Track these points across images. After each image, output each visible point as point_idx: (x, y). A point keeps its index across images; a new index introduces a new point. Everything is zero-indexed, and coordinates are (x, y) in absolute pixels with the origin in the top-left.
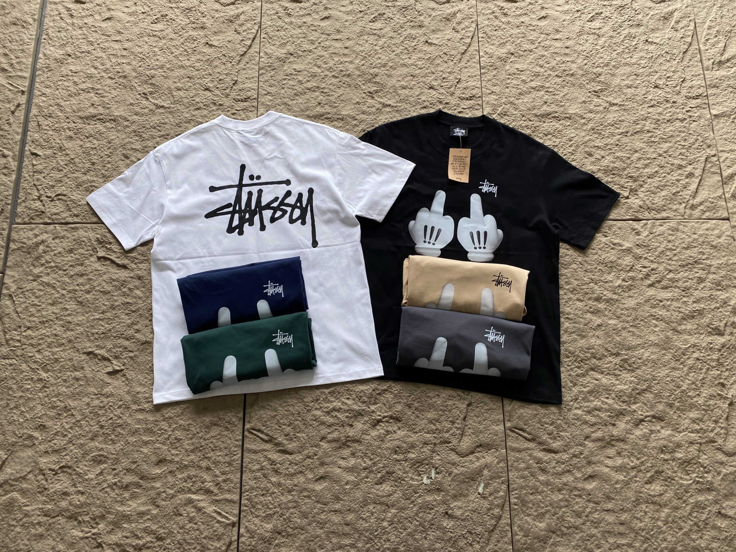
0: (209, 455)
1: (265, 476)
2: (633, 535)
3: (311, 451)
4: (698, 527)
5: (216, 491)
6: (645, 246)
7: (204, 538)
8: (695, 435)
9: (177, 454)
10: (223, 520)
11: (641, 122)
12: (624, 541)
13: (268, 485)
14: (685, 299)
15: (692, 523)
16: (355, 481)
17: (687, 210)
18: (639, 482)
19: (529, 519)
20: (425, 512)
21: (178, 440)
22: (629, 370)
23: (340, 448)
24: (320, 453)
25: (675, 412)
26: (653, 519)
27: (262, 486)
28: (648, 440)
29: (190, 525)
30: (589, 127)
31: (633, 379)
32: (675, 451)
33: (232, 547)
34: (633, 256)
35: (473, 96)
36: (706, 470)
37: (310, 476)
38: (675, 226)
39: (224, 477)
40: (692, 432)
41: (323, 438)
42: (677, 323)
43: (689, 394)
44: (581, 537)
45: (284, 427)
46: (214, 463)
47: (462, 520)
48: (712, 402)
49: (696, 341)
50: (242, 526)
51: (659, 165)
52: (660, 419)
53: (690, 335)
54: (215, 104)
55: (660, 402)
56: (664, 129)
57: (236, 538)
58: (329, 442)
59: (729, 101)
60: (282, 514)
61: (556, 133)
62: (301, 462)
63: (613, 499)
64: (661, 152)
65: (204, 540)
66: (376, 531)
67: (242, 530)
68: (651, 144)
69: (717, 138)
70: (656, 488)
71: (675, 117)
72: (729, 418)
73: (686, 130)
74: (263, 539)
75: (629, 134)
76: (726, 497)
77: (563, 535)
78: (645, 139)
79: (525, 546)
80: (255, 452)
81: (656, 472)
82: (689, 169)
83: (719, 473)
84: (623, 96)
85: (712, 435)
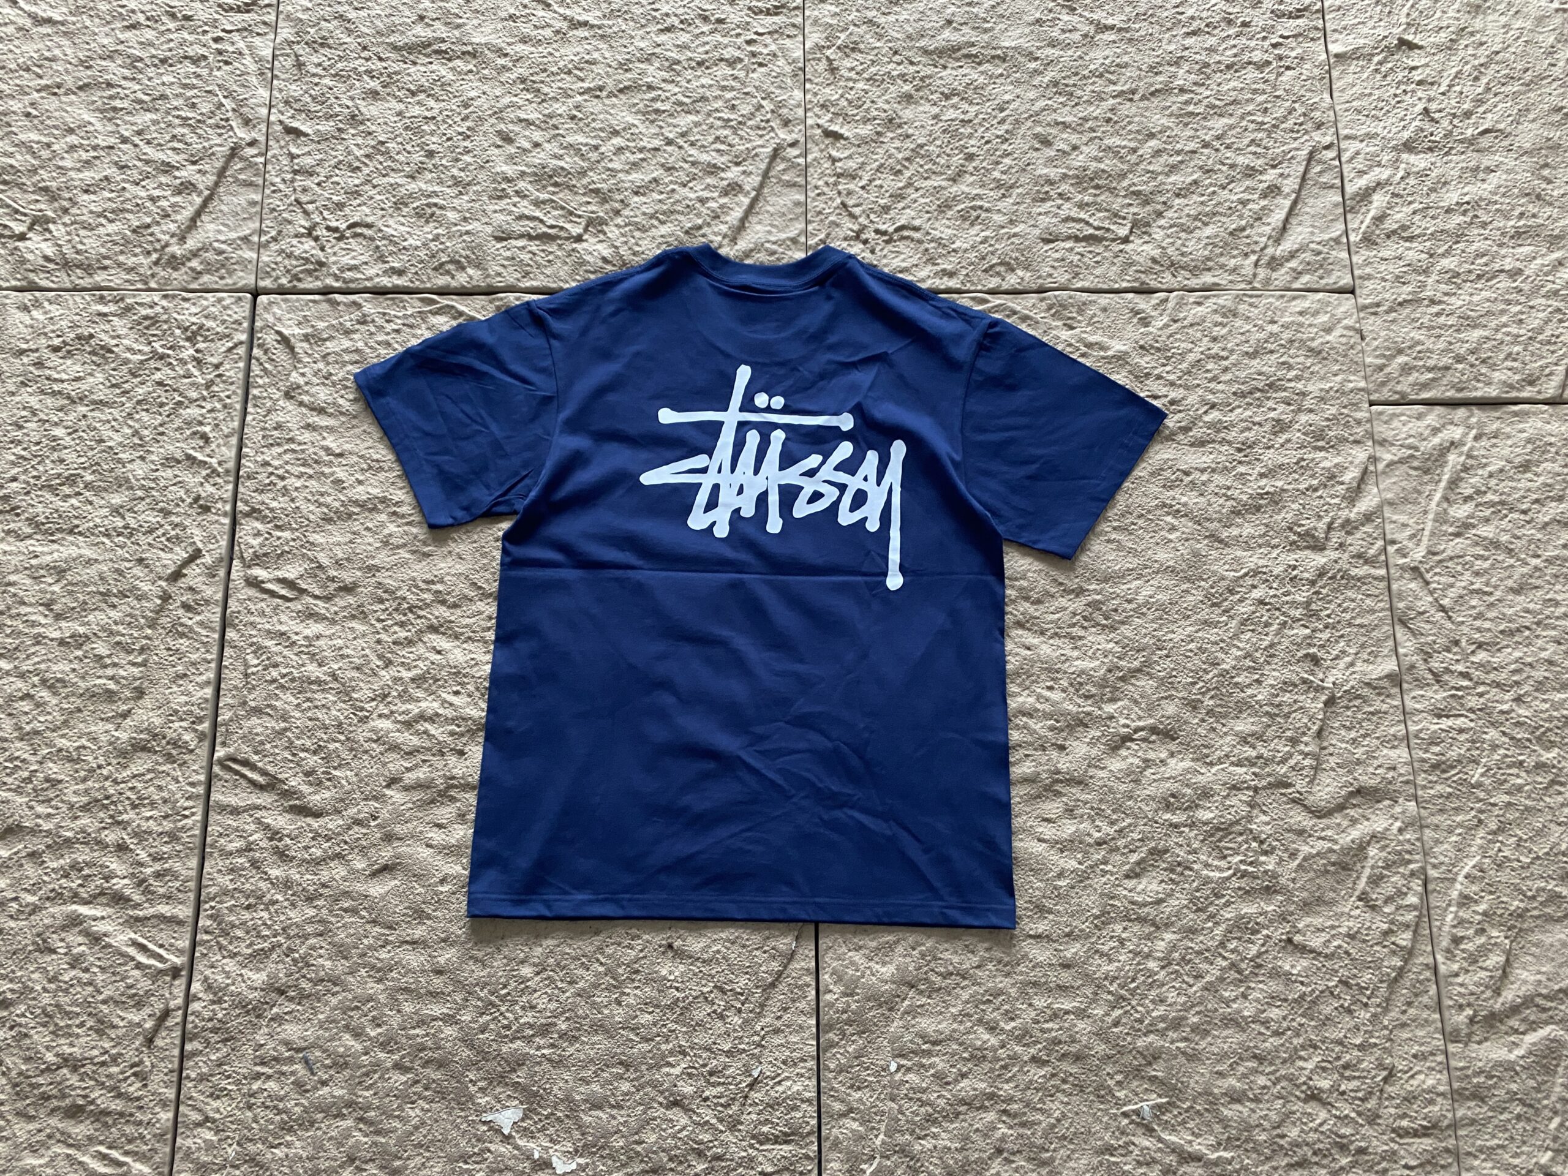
0: (125, 817)
1: (255, 864)
2: (1089, 991)
3: (365, 809)
4: (1240, 972)
5: (137, 898)
6: (1158, 350)
7: (104, 1002)
8: (1244, 769)
9: (49, 815)
10: (152, 962)
11: (1167, 67)
12: (1067, 1006)
13: (262, 884)
14: (1242, 469)
15: (1225, 963)
16: (461, 875)
17: (1260, 270)
18: (1112, 874)
19: (857, 957)
20: (619, 944)
21: (54, 783)
22: (1104, 626)
23: (433, 801)
24: (385, 814)
25: (1203, 720)
26: (1137, 954)
27: (247, 886)
28: (1137, 781)
29: (73, 973)
30: (1046, 80)
31: (1111, 645)
32: (1197, 806)
33: (170, 1023)
34: (1130, 372)
35: (783, 6)
36: (1265, 847)
37: (360, 864)
38: (1229, 304)
39: (157, 866)
40: (1239, 764)
41: (392, 782)
42: (1220, 521)
43: (1236, 680)
44: (972, 996)
45: (302, 755)
46: (136, 835)
47: (704, 961)
48: (1287, 698)
49: (1261, 562)
50: (197, 976)
51: (1201, 168)
52: (1168, 735)
53: (1249, 549)
54: (173, 16)
55: (1170, 697)
56: (1219, 85)
57: (179, 1001)
58: (407, 789)
59: (1371, 24)
60: (289, 948)
61: (970, 92)
62: (339, 834)
63: (1050, 912)
64: (1207, 138)
65: (103, 1007)
66: (505, 987)
67: (196, 987)
68: (1186, 120)
69: (1337, 108)
70: (1150, 886)
71: (1246, 58)
72: (1325, 734)
73: (1269, 89)
74: (243, 1006)
75: (1137, 97)
76: (1307, 907)
77: (933, 991)
78: (1174, 108)
79: (845, 1016)
80: (235, 811)
81: (1152, 852)
82: (1271, 176)
83: (1293, 855)
84: (1128, 9)
85: (1282, 770)
